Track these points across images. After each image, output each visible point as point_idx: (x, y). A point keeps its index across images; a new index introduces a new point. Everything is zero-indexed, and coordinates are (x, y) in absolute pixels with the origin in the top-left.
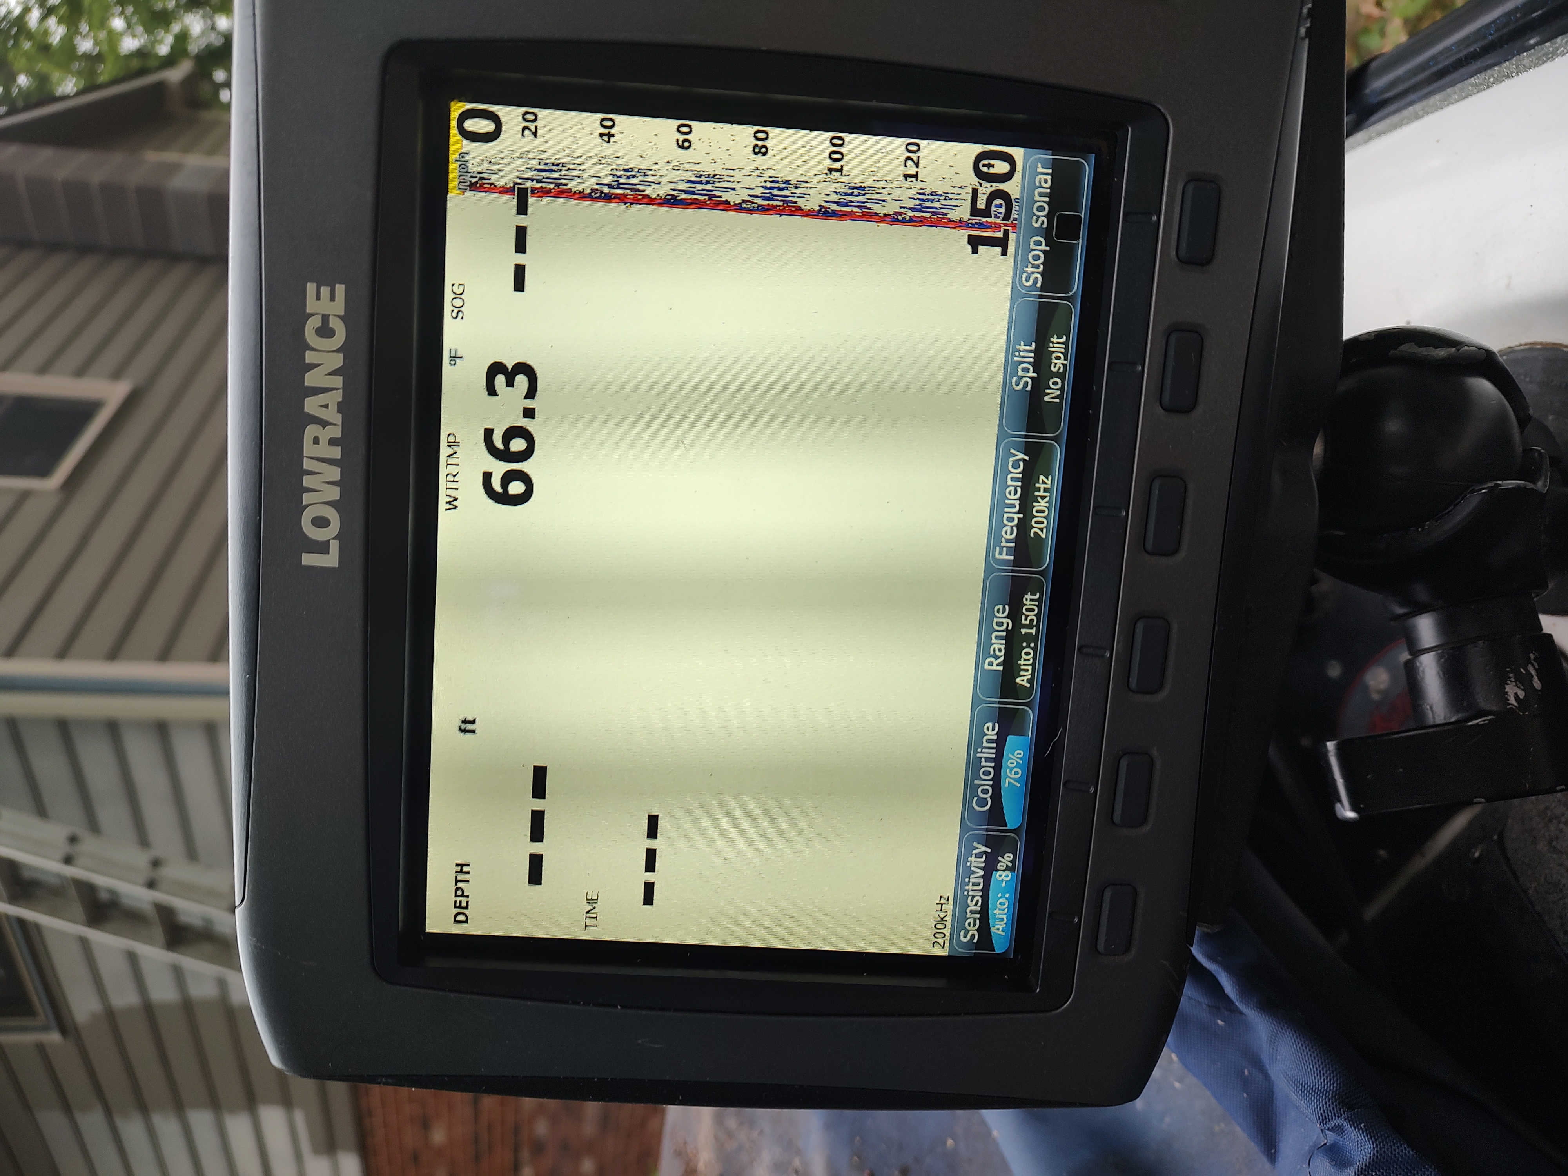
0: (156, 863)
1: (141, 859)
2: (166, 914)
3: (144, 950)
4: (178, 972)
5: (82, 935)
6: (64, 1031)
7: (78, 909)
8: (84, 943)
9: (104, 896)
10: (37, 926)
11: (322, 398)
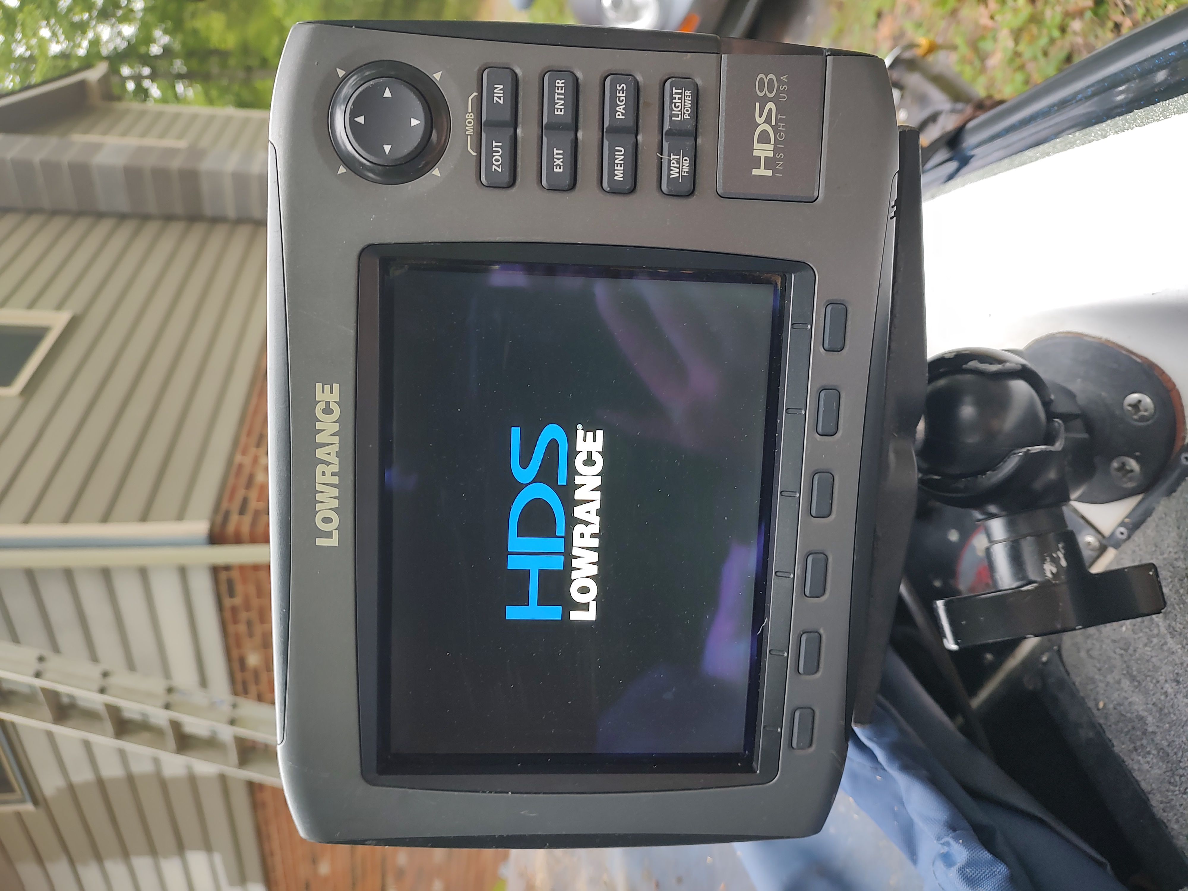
0: (105, 675)
1: (95, 672)
2: (114, 712)
3: (95, 738)
4: (122, 754)
5: (49, 729)
6: (36, 802)
7: (46, 711)
8: (50, 735)
9: (65, 700)
10: (13, 724)
11: (327, 449)
